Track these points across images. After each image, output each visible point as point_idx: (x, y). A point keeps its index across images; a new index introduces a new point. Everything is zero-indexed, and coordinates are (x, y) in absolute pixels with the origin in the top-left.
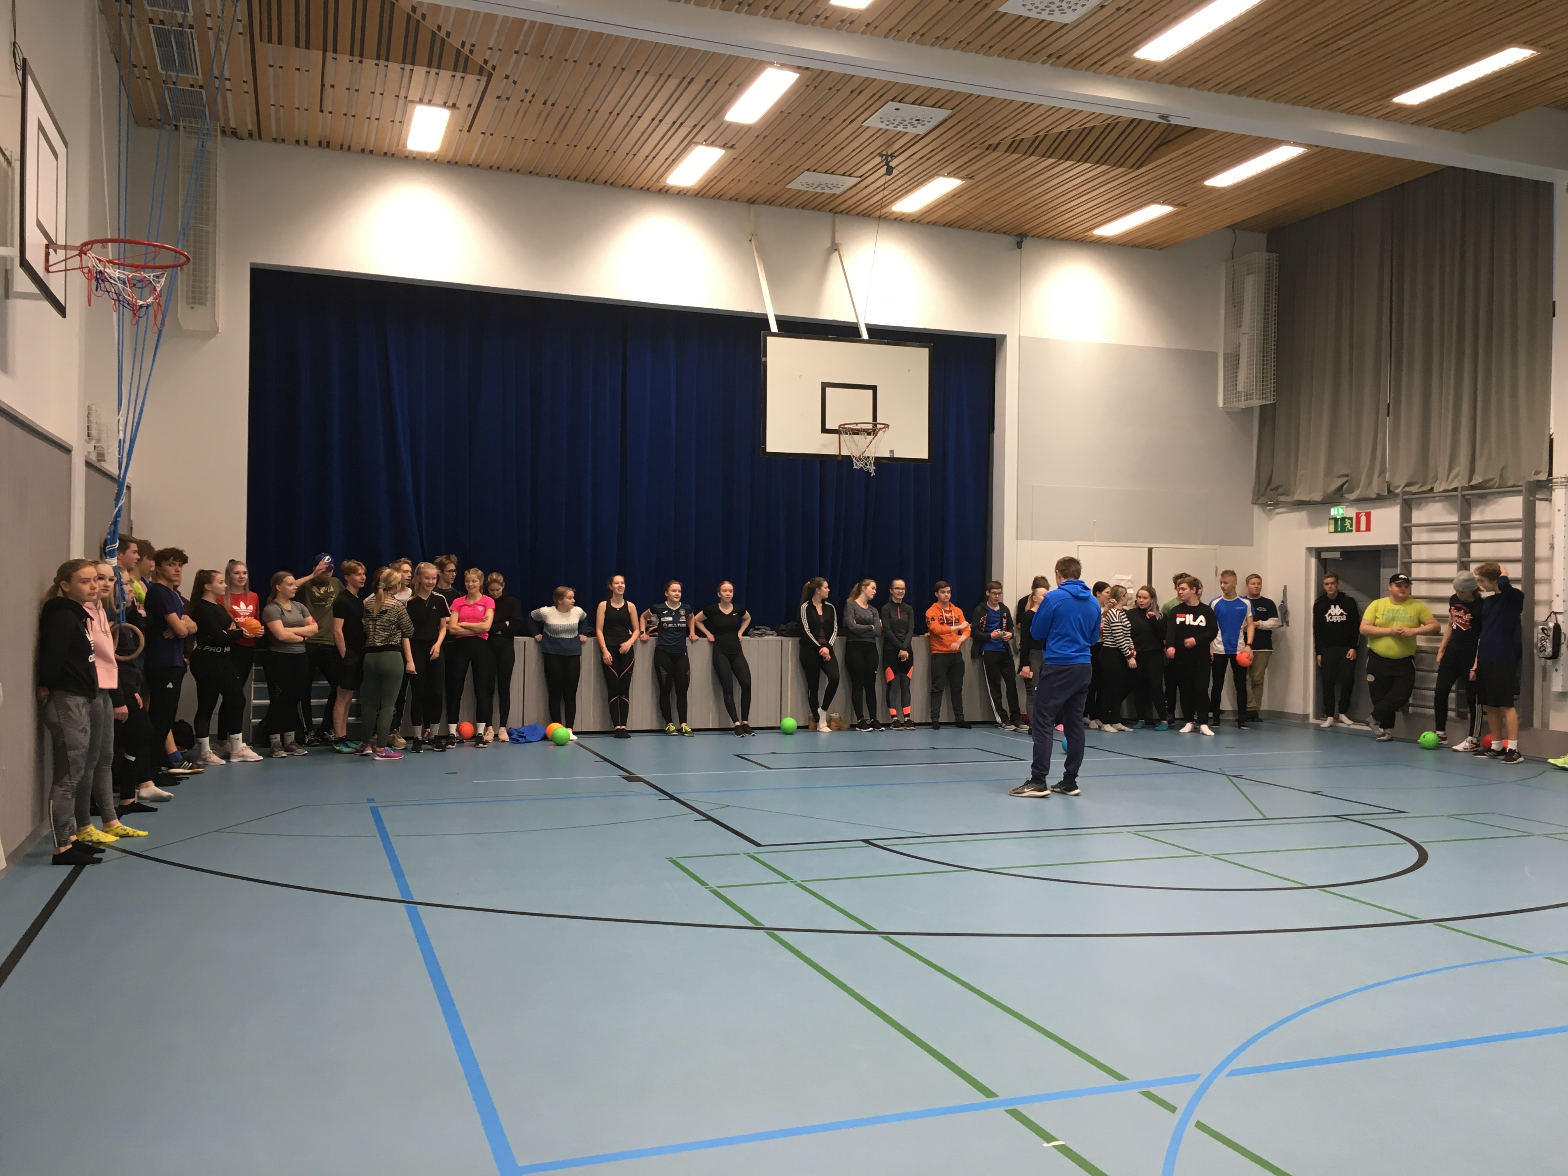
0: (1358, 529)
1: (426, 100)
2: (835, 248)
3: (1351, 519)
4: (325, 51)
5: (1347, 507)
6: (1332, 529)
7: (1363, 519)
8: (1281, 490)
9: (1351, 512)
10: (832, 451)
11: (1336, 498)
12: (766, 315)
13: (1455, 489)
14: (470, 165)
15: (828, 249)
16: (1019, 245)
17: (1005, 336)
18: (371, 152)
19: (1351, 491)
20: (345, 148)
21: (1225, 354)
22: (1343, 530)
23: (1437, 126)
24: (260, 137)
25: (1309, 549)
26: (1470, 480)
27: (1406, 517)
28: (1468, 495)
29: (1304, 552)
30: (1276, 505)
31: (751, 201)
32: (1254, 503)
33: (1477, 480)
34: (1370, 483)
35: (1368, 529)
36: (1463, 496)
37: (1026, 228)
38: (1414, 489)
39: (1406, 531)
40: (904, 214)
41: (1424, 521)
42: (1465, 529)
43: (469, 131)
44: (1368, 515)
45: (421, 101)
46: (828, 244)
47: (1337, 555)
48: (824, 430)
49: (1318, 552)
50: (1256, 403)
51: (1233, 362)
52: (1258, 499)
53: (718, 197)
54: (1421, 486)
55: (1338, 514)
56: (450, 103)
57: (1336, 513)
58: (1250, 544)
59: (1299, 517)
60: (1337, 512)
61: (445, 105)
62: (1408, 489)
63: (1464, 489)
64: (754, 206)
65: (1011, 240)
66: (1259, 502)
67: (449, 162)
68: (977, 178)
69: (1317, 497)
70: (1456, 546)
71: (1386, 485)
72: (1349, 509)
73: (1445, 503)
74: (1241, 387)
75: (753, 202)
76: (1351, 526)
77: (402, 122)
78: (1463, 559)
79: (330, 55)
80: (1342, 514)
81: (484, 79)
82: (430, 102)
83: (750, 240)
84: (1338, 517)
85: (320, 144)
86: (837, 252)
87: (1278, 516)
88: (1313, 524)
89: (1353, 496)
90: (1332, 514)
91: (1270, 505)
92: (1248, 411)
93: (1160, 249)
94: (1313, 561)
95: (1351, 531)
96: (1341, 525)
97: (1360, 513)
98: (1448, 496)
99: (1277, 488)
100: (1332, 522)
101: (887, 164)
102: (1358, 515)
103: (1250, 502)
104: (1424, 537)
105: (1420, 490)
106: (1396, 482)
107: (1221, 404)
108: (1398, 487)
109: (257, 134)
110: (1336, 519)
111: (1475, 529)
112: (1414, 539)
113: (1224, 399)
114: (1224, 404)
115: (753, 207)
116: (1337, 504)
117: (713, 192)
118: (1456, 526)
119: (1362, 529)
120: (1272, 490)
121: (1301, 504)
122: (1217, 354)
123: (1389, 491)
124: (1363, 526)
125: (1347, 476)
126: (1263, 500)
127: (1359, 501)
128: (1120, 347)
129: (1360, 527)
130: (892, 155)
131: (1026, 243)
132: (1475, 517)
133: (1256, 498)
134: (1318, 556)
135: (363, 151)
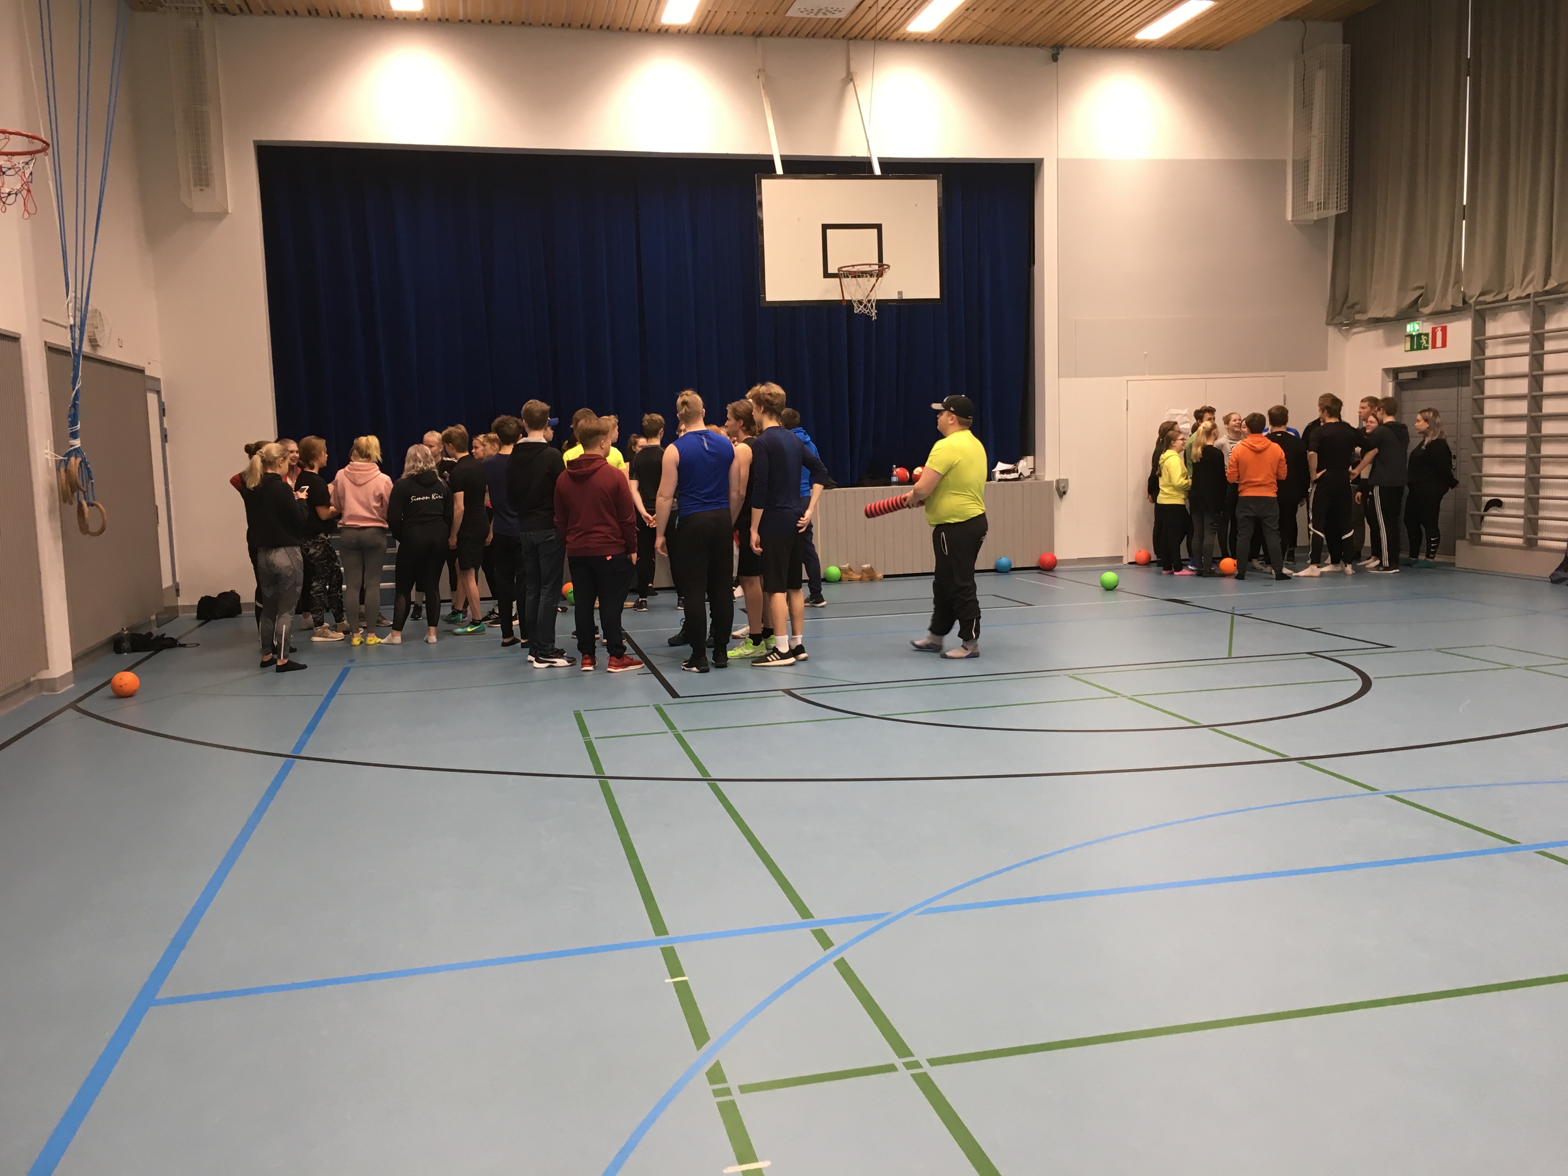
0: (1434, 346)
2: (849, 78)
3: (1427, 335)
5: (1423, 321)
6: (1408, 347)
7: (1439, 334)
8: (1357, 308)
9: (1427, 328)
10: (836, 296)
11: (1410, 313)
12: (772, 156)
13: (1528, 296)
14: (461, 21)
15: (843, 80)
16: (1055, 58)
17: (1042, 160)
18: (361, 16)
19: (1426, 305)
20: (335, 14)
21: (1294, 161)
22: (1419, 348)
24: (250, 11)
25: (1386, 371)
26: (1545, 285)
27: (1479, 330)
28: (1542, 301)
29: (1380, 372)
30: (1353, 324)
31: (758, 35)
32: (1328, 324)
33: (1552, 284)
34: (1444, 295)
35: (1444, 345)
36: (1536, 303)
37: (1059, 38)
38: (1489, 298)
39: (1479, 346)
40: (922, 34)
41: (1500, 333)
42: (1538, 339)
44: (1444, 330)
46: (844, 75)
47: (1414, 375)
48: (827, 275)
49: (1395, 373)
50: (1332, 212)
51: (1302, 168)
52: (1333, 319)
54: (1497, 294)
55: (1414, 331)
57: (1412, 330)
58: (1324, 367)
59: (1375, 336)
60: (1413, 328)
62: (1482, 299)
63: (1537, 294)
64: (761, 38)
65: (1045, 53)
66: (1335, 321)
67: (440, 20)
69: (1391, 313)
70: (1527, 359)
71: (1461, 296)
72: (1425, 324)
73: (1522, 312)
74: (1311, 197)
75: (760, 35)
76: (1427, 343)
78: (1535, 373)
80: (1418, 330)
83: (758, 77)
84: (1414, 334)
85: (309, 12)
86: (852, 83)
87: (1356, 336)
88: (1389, 343)
89: (1427, 310)
90: (1408, 330)
91: (1346, 325)
92: (1321, 223)
93: (1218, 49)
94: (1390, 383)
95: (1427, 348)
96: (1417, 343)
97: (1436, 328)
98: (1522, 303)
99: (1352, 306)
100: (1408, 339)
102: (1434, 331)
103: (1325, 322)
104: (1500, 350)
105: (1495, 299)
106: (1469, 293)
107: (1289, 217)
108: (1471, 297)
109: (247, 8)
110: (1411, 336)
111: (1551, 338)
112: (1489, 352)
113: (1293, 212)
114: (1293, 216)
115: (759, 40)
116: (1412, 319)
117: (714, 27)
118: (1528, 337)
119: (1437, 346)
120: (1349, 308)
121: (1377, 322)
122: (1284, 162)
123: (1465, 302)
124: (1439, 343)
125: (1422, 288)
126: (1338, 319)
127: (1437, 314)
128: (1172, 163)
129: (1435, 343)
131: (1063, 55)
132: (1549, 326)
133: (1330, 318)
134: (1396, 377)
135: (353, 15)
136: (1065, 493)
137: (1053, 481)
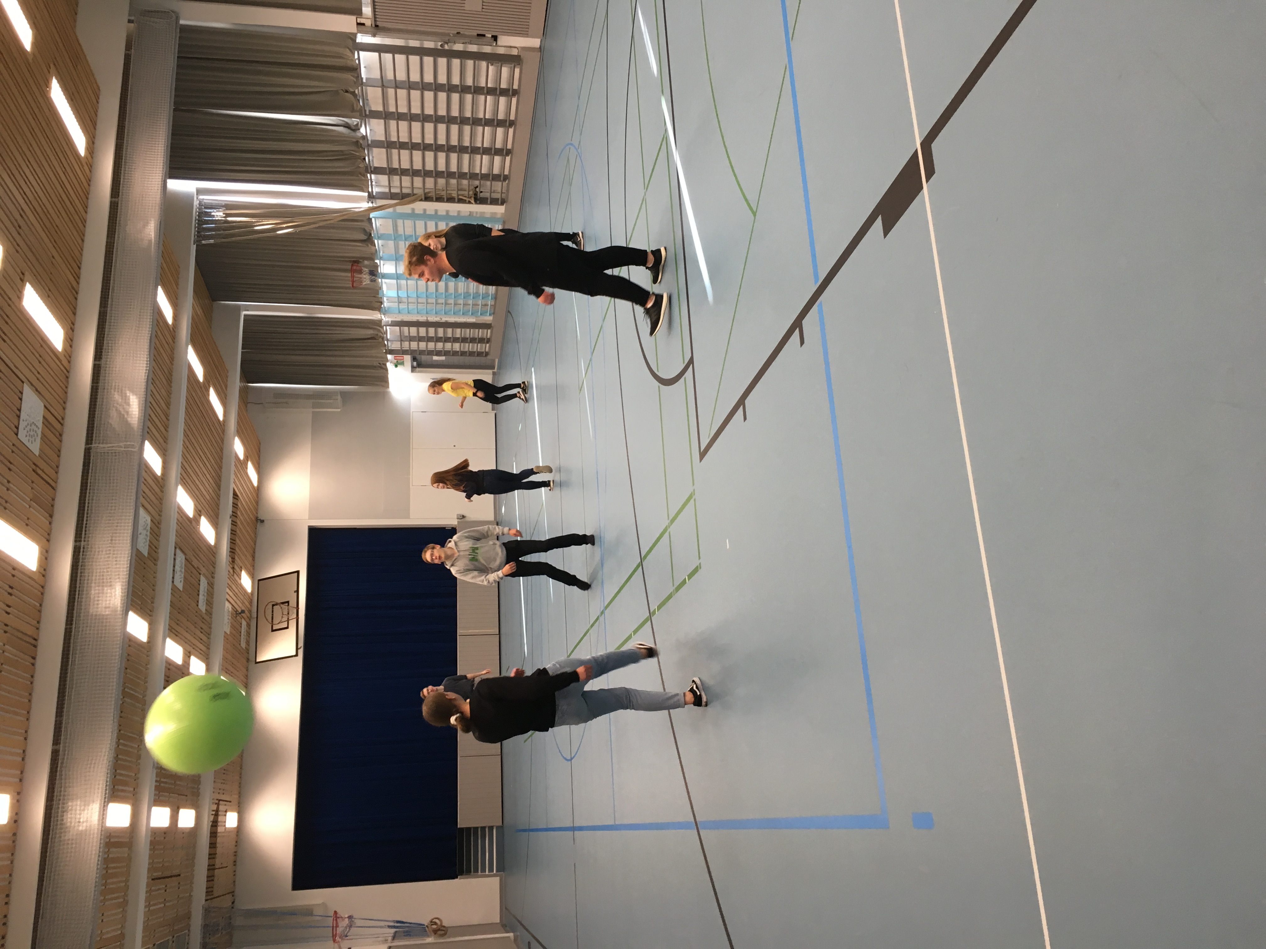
1: (224, 824)
3: (397, 362)
4: (214, 869)
7: (397, 358)
14: (239, 797)
16: (262, 521)
17: (309, 526)
18: (236, 842)
20: (236, 854)
21: (313, 409)
22: (401, 364)
23: (226, 387)
24: (233, 892)
25: (412, 371)
29: (412, 375)
37: (253, 519)
43: (230, 802)
45: (225, 826)
47: (415, 364)
53: (247, 677)
55: (391, 366)
56: (225, 813)
61: (225, 815)
65: (259, 525)
67: (240, 807)
68: (241, 565)
77: (230, 830)
79: (217, 867)
81: (221, 802)
82: (225, 822)
85: (235, 865)
93: (260, 444)
94: (418, 369)
95: (403, 362)
101: (240, 613)
107: (339, 410)
109: (232, 893)
117: (245, 680)
122: (313, 412)
124: (402, 358)
130: (236, 612)
131: (261, 517)
134: (416, 368)
135: (236, 846)
136: (463, 516)
137: (458, 522)
